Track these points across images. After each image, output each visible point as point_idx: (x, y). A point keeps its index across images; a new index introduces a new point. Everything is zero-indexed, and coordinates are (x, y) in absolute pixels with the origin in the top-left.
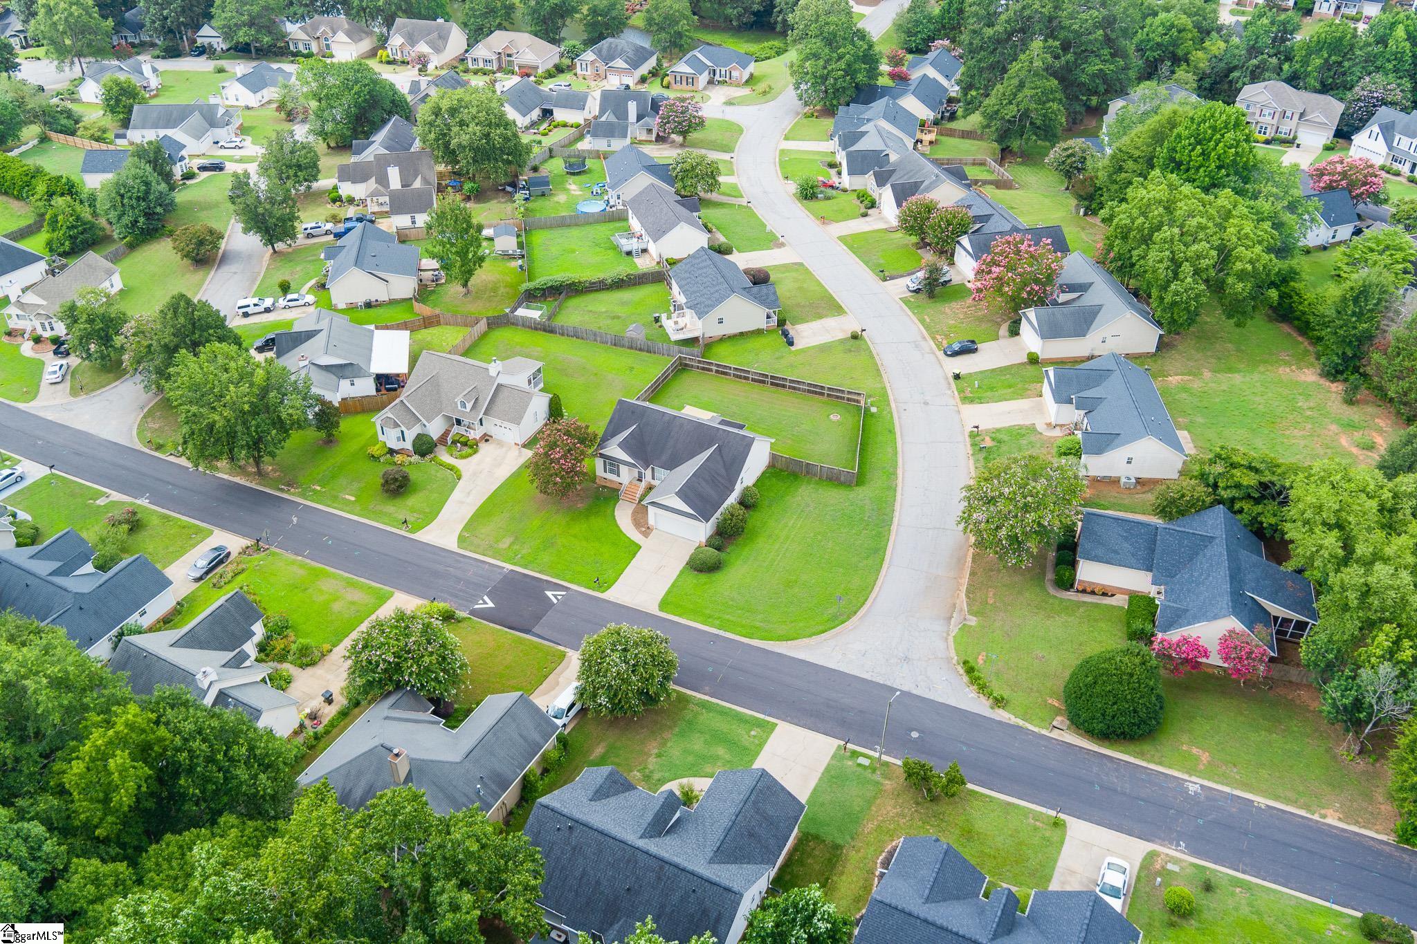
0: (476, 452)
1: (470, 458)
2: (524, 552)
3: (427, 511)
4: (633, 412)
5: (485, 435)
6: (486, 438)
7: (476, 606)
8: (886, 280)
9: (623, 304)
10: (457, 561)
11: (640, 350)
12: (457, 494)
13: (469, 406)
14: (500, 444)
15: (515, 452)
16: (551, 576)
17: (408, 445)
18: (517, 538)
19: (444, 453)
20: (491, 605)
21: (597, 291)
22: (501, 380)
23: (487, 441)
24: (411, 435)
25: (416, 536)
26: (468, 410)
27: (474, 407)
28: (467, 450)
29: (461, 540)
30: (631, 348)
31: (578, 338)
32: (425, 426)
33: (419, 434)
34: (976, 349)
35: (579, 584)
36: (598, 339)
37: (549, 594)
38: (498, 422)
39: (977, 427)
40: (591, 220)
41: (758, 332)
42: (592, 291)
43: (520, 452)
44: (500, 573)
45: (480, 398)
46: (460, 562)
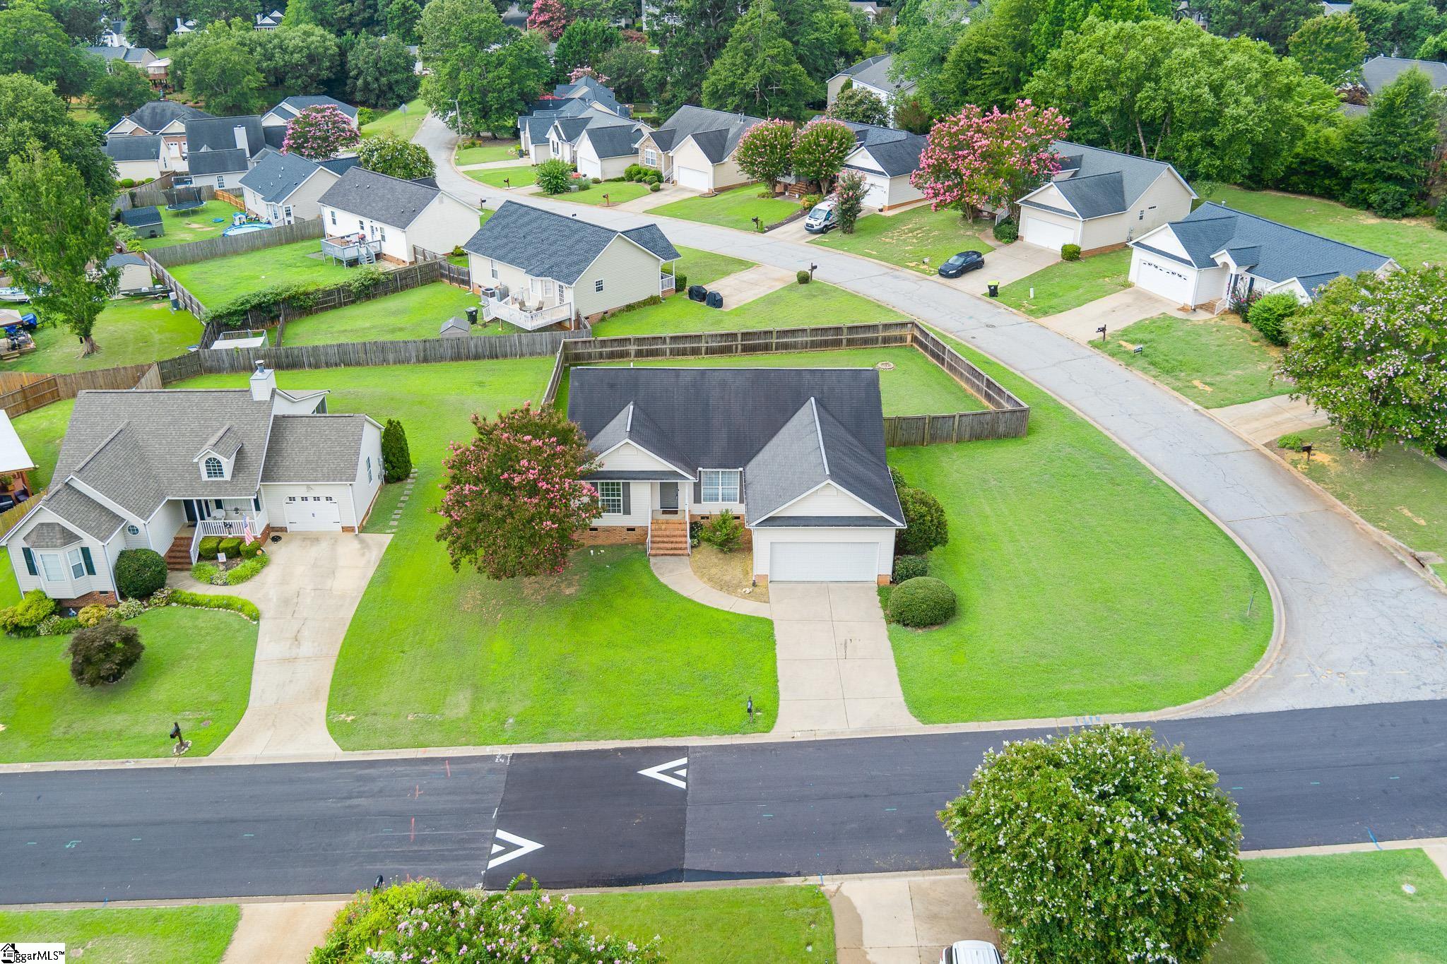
0: (265, 563)
1: (257, 578)
2: (516, 709)
3: (214, 697)
4: (612, 386)
5: (269, 528)
6: (274, 534)
7: (493, 863)
8: (765, 232)
9: (396, 313)
10: (359, 779)
11: (477, 357)
12: (268, 647)
13: (227, 465)
14: (311, 538)
15: (350, 546)
16: (621, 738)
17: (104, 581)
18: (476, 688)
19: (188, 582)
20: (529, 846)
21: (334, 307)
22: (280, 408)
23: (276, 539)
24: (105, 554)
25: (219, 757)
26: (227, 476)
27: (239, 467)
28: (243, 566)
29: (338, 731)
30: (457, 357)
31: (347, 365)
32: (134, 530)
33: (122, 554)
34: (983, 262)
35: (701, 733)
36: (391, 357)
37: (652, 772)
38: (298, 490)
39: (1103, 330)
40: (258, 242)
41: (653, 301)
42: (326, 309)
43: (362, 541)
44: (491, 771)
45: (247, 448)
46: (372, 779)
